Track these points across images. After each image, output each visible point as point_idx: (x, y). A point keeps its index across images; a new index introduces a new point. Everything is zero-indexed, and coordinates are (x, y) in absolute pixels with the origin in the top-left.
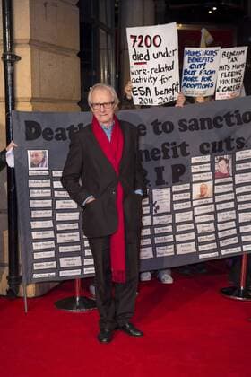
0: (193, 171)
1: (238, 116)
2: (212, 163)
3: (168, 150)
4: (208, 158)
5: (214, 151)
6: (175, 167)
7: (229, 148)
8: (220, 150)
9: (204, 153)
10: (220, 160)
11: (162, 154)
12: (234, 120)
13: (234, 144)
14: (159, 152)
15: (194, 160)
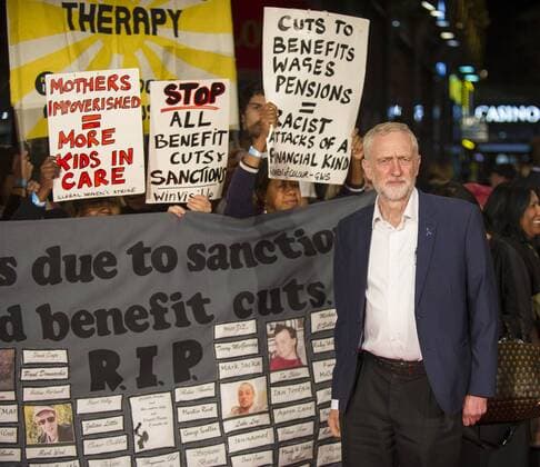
0: (220, 355)
1: (304, 241)
2: (261, 337)
3: (166, 310)
4: (249, 326)
5: (263, 311)
6: (179, 347)
7: (296, 305)
8: (277, 309)
9: (241, 314)
10: (278, 329)
11: (151, 319)
12: (297, 246)
13: (305, 297)
14: (144, 314)
15: (220, 331)
